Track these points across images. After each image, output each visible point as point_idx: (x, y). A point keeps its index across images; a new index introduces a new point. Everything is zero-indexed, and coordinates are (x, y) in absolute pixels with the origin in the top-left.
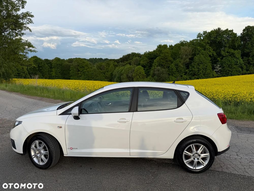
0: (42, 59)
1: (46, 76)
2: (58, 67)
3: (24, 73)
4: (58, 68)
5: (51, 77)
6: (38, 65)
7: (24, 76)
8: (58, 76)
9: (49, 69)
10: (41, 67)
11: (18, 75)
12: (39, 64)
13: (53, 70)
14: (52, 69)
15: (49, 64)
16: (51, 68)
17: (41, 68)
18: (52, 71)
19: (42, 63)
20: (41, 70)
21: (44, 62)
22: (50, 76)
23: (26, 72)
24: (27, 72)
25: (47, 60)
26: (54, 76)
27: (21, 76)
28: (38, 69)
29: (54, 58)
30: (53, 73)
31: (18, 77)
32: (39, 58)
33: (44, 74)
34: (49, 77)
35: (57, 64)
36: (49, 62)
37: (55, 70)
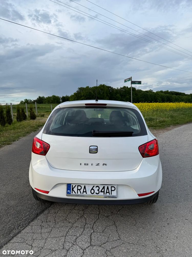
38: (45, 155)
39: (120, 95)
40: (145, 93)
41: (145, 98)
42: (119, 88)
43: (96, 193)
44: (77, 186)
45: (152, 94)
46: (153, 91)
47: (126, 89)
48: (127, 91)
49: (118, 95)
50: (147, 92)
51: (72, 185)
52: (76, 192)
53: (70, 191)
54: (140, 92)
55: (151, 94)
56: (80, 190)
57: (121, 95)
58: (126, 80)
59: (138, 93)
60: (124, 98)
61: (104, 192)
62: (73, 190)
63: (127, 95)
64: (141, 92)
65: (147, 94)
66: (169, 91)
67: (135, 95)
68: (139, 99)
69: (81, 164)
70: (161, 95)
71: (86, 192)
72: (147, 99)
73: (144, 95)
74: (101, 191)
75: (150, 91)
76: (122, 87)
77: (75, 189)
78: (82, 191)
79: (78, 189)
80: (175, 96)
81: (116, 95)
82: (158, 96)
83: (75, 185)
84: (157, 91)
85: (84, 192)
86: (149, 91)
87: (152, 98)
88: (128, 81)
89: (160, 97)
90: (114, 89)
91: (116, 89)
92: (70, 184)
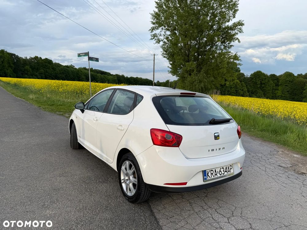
0: (267, 75)
1: (268, 95)
2: (287, 84)
3: (243, 90)
4: (286, 86)
5: (274, 97)
6: (261, 82)
7: (242, 93)
8: (284, 97)
9: (274, 87)
10: (264, 84)
11: (235, 92)
12: (263, 81)
13: (280, 88)
14: (278, 87)
15: (276, 81)
16: (277, 85)
17: (263, 86)
18: (278, 90)
19: (266, 78)
20: (263, 87)
21: (269, 78)
22: (274, 95)
23: (244, 90)
24: (247, 89)
25: (273, 76)
26: (280, 96)
27: (238, 93)
28: (260, 87)
29: (284, 73)
30: (278, 92)
31: (235, 94)
32: (263, 73)
33: (267, 93)
34: (273, 97)
35: (286, 81)
36: (275, 78)
37: (281, 88)
38: (178, 146)
39: (30, 68)
40: (65, 68)
41: (65, 74)
42: (28, 58)
43: (223, 174)
44: (210, 171)
45: (74, 70)
46: (74, 66)
47: (39, 60)
48: (41, 63)
49: (27, 67)
50: (67, 66)
51: (207, 171)
52: (211, 177)
53: (206, 177)
54: (58, 66)
55: (72, 70)
56: (212, 174)
57: (33, 68)
58: (81, 54)
59: (56, 67)
60: (36, 72)
61: (227, 171)
62: (208, 175)
63: (41, 68)
64: (60, 67)
65: (67, 69)
66: (93, 69)
67: (52, 70)
68: (58, 75)
69: (209, 150)
70: (84, 73)
71: (216, 175)
72: (68, 76)
73: (65, 71)
74: (225, 172)
75: (72, 67)
76: (33, 57)
77: (210, 174)
78: (214, 174)
79: (211, 174)
80: (100, 75)
81: (24, 67)
82: (81, 74)
83: (209, 170)
84: (80, 67)
85: (215, 175)
86: (70, 66)
87: (74, 75)
88: (84, 56)
89: (84, 75)
90: (21, 58)
91: (24, 58)
92: (205, 171)
